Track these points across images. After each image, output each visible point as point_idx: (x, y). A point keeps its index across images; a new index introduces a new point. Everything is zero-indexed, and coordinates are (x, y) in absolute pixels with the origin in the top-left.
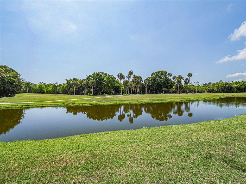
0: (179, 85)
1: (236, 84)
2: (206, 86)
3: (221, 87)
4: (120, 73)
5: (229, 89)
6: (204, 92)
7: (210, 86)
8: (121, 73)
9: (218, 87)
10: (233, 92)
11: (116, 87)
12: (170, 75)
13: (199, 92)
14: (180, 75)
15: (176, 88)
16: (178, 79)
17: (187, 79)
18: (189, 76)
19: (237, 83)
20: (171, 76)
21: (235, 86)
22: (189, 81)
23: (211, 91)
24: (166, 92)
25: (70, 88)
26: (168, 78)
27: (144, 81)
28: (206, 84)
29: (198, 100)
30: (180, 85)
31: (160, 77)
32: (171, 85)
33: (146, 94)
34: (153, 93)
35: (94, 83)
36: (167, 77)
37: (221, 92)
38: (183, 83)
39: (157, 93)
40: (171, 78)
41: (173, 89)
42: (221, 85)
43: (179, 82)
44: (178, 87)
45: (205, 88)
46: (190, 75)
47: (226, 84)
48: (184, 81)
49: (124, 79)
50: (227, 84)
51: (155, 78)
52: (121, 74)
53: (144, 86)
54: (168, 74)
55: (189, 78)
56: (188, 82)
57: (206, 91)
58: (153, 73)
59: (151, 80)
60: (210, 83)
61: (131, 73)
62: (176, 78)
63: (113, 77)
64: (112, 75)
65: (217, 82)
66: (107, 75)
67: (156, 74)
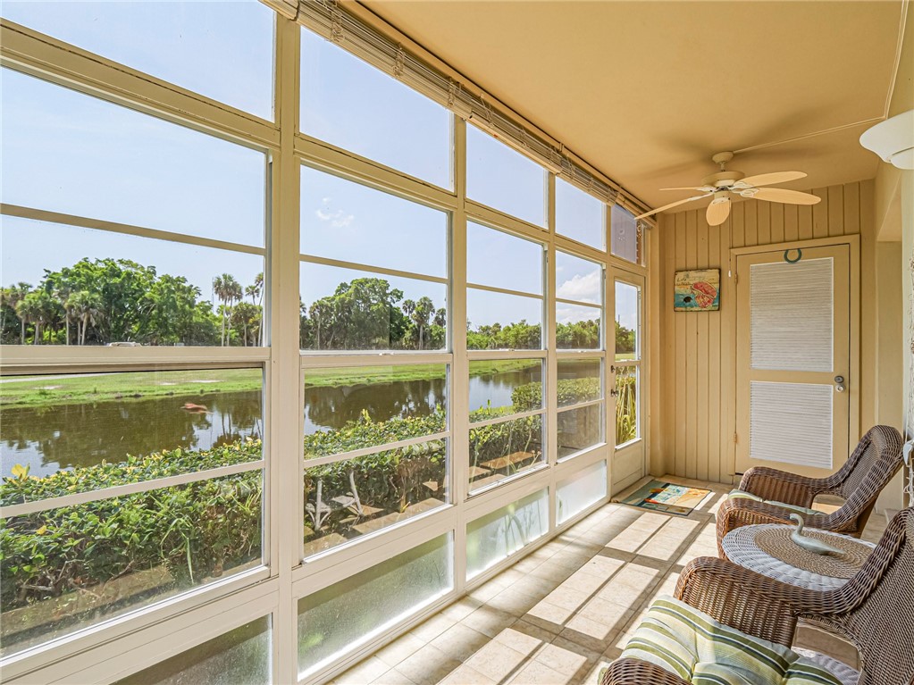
0: (421, 329)
2: (488, 334)
3: (522, 338)
4: (225, 276)
7: (498, 334)
8: (228, 273)
9: (516, 336)
11: (198, 325)
12: (398, 295)
14: (425, 299)
15: (414, 340)
16: (420, 308)
20: (399, 297)
26: (391, 306)
27: (311, 308)
28: (488, 328)
30: (424, 329)
31: (367, 300)
32: (398, 327)
36: (389, 300)
38: (431, 321)
40: (399, 305)
41: (404, 342)
42: (522, 331)
43: (422, 318)
44: (418, 336)
45: (486, 338)
47: (535, 331)
48: (435, 315)
49: (239, 297)
50: (537, 329)
51: (350, 301)
52: (230, 278)
54: (391, 294)
56: (445, 319)
58: (343, 286)
59: (337, 306)
60: (497, 325)
62: (414, 307)
63: (186, 285)
64: (185, 280)
65: (513, 325)
66: (159, 274)
67: (353, 287)
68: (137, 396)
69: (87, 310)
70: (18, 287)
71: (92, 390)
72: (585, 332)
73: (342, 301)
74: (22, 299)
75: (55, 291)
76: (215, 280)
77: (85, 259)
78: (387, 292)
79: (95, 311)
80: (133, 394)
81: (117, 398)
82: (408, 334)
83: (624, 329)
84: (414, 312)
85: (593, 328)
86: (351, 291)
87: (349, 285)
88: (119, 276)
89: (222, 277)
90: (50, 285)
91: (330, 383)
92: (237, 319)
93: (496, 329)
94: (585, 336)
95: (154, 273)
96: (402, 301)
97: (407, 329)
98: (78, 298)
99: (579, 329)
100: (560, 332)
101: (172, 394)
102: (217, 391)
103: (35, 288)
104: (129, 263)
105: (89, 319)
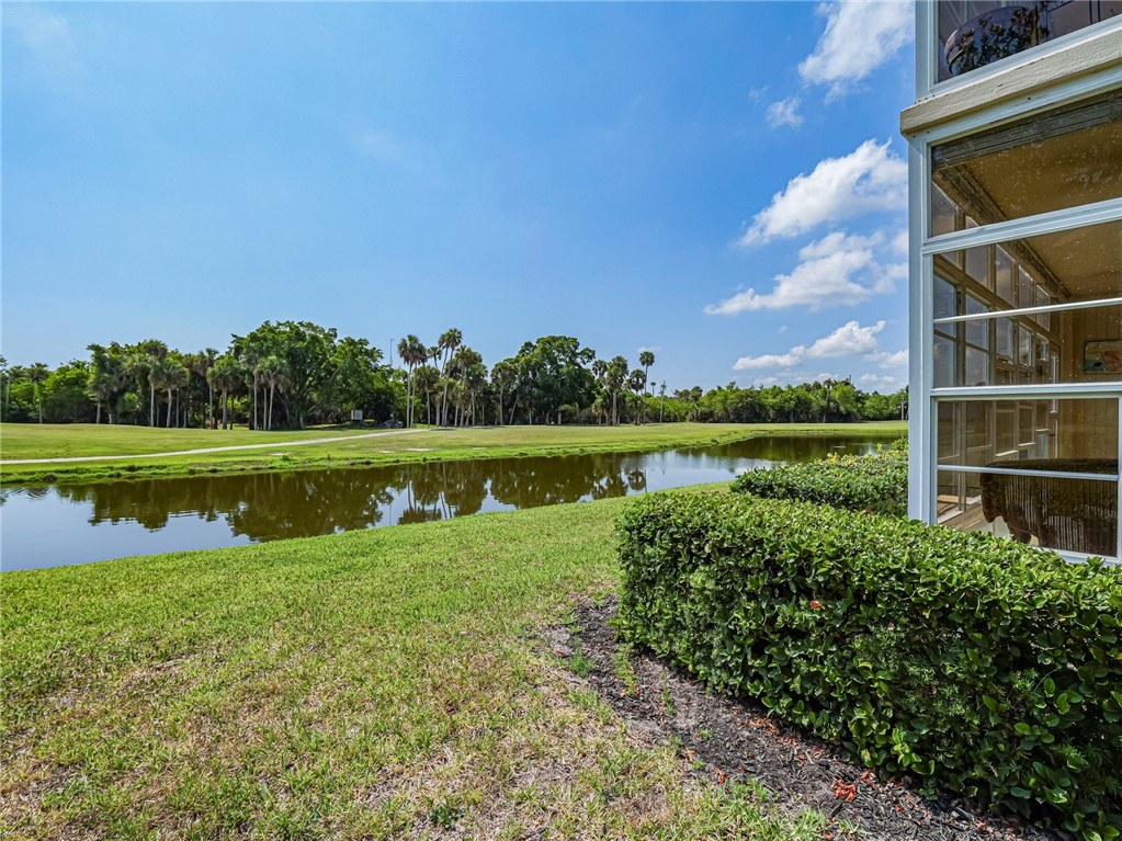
0: (614, 394)
1: (774, 397)
2: (687, 400)
3: (732, 403)
4: (410, 338)
5: (756, 413)
6: (683, 419)
7: (701, 400)
8: (413, 334)
9: (723, 402)
10: (765, 422)
11: (379, 392)
12: (589, 354)
13: (668, 419)
14: (619, 358)
15: (607, 407)
16: (612, 370)
17: (638, 371)
18: (643, 363)
19: (776, 392)
20: (590, 357)
21: (771, 400)
22: (644, 381)
23: (706, 417)
24: (568, 420)
25: (122, 392)
26: (580, 367)
27: (493, 370)
28: (687, 393)
29: (663, 449)
30: (617, 394)
31: (553, 362)
32: (588, 391)
33: (499, 424)
34: (526, 423)
35: (280, 373)
36: (579, 360)
37: (732, 422)
39: (542, 422)
40: (589, 366)
41: (595, 409)
42: (732, 396)
43: (615, 382)
44: (611, 401)
45: (685, 405)
46: (648, 359)
47: (748, 396)
48: (629, 378)
49: (423, 360)
50: (750, 394)
51: (537, 363)
52: (416, 340)
53: (491, 393)
54: (581, 353)
55: (643, 368)
56: (641, 381)
57: (689, 417)
58: (528, 345)
59: (522, 369)
60: (698, 389)
61: (452, 339)
62: (606, 369)
63: (369, 347)
64: (367, 343)
65: (719, 388)
66: (341, 336)
67: (539, 346)
68: (368, 463)
69: (275, 376)
70: (206, 354)
71: (326, 456)
72: (811, 396)
73: (528, 362)
74: (212, 365)
75: (243, 358)
76: (399, 342)
77: (267, 323)
78: (577, 351)
79: (282, 377)
80: (365, 461)
81: (352, 464)
82: (599, 400)
83: (859, 392)
84: (606, 375)
85: (820, 392)
86: (536, 351)
87: (534, 344)
88: (304, 340)
89: (407, 339)
90: (238, 350)
91: (543, 452)
92: (420, 384)
93: (697, 393)
94: (811, 402)
95: (336, 336)
96: (593, 362)
97: (599, 393)
98: (267, 364)
99: (802, 392)
100: (779, 397)
101: (398, 461)
102: (439, 459)
103: (222, 353)
104: (310, 326)
105: (276, 386)
